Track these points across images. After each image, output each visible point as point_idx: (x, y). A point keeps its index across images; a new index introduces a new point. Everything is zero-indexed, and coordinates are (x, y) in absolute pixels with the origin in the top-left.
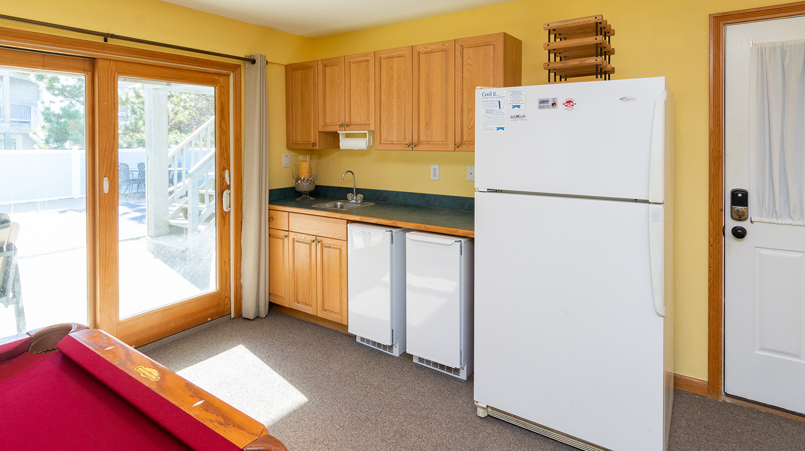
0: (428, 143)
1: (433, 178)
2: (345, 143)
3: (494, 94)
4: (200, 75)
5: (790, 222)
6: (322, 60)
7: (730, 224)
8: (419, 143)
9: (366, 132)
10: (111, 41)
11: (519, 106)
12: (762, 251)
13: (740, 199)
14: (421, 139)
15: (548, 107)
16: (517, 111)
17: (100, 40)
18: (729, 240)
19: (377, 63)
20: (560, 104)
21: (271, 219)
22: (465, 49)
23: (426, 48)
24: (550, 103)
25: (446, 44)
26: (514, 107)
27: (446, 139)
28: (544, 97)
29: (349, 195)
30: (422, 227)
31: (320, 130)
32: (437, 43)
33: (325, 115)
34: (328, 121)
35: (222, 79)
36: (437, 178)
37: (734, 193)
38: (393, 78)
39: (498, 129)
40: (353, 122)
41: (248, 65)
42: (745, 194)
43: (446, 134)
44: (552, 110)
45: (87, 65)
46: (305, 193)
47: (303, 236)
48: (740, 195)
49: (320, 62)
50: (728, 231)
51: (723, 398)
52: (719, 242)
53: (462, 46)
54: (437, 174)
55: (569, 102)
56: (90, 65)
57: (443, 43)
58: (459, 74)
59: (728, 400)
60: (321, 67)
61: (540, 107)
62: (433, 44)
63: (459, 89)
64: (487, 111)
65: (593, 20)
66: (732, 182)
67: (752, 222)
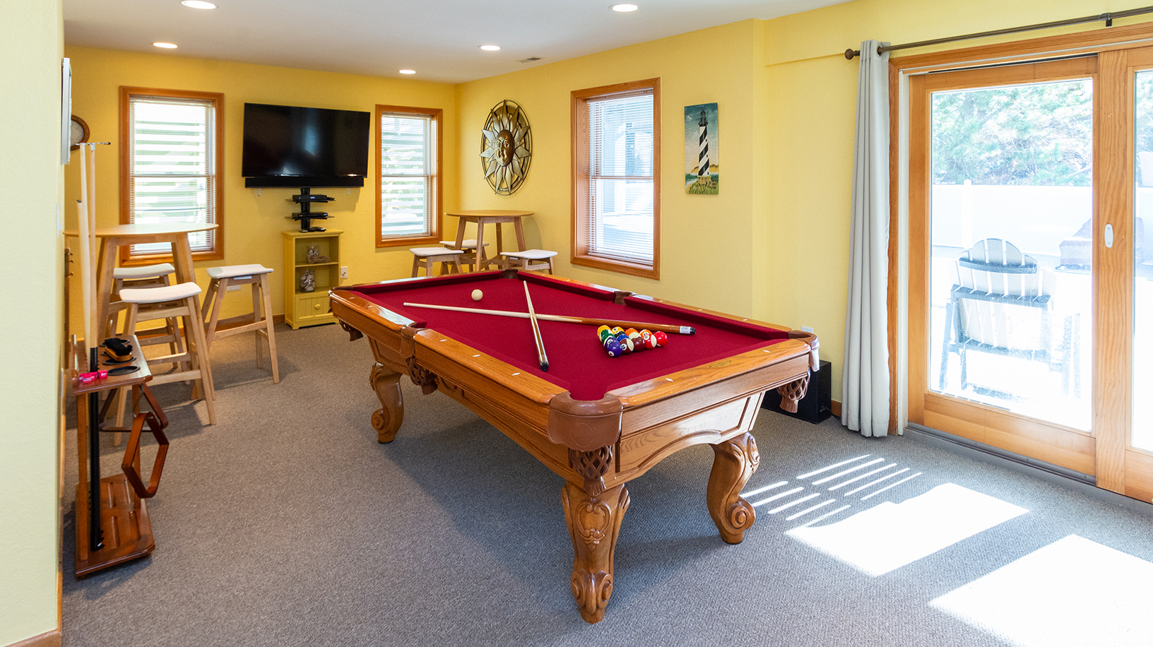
10: (1116, 23)
17: (1101, 25)
56: (1096, 64)
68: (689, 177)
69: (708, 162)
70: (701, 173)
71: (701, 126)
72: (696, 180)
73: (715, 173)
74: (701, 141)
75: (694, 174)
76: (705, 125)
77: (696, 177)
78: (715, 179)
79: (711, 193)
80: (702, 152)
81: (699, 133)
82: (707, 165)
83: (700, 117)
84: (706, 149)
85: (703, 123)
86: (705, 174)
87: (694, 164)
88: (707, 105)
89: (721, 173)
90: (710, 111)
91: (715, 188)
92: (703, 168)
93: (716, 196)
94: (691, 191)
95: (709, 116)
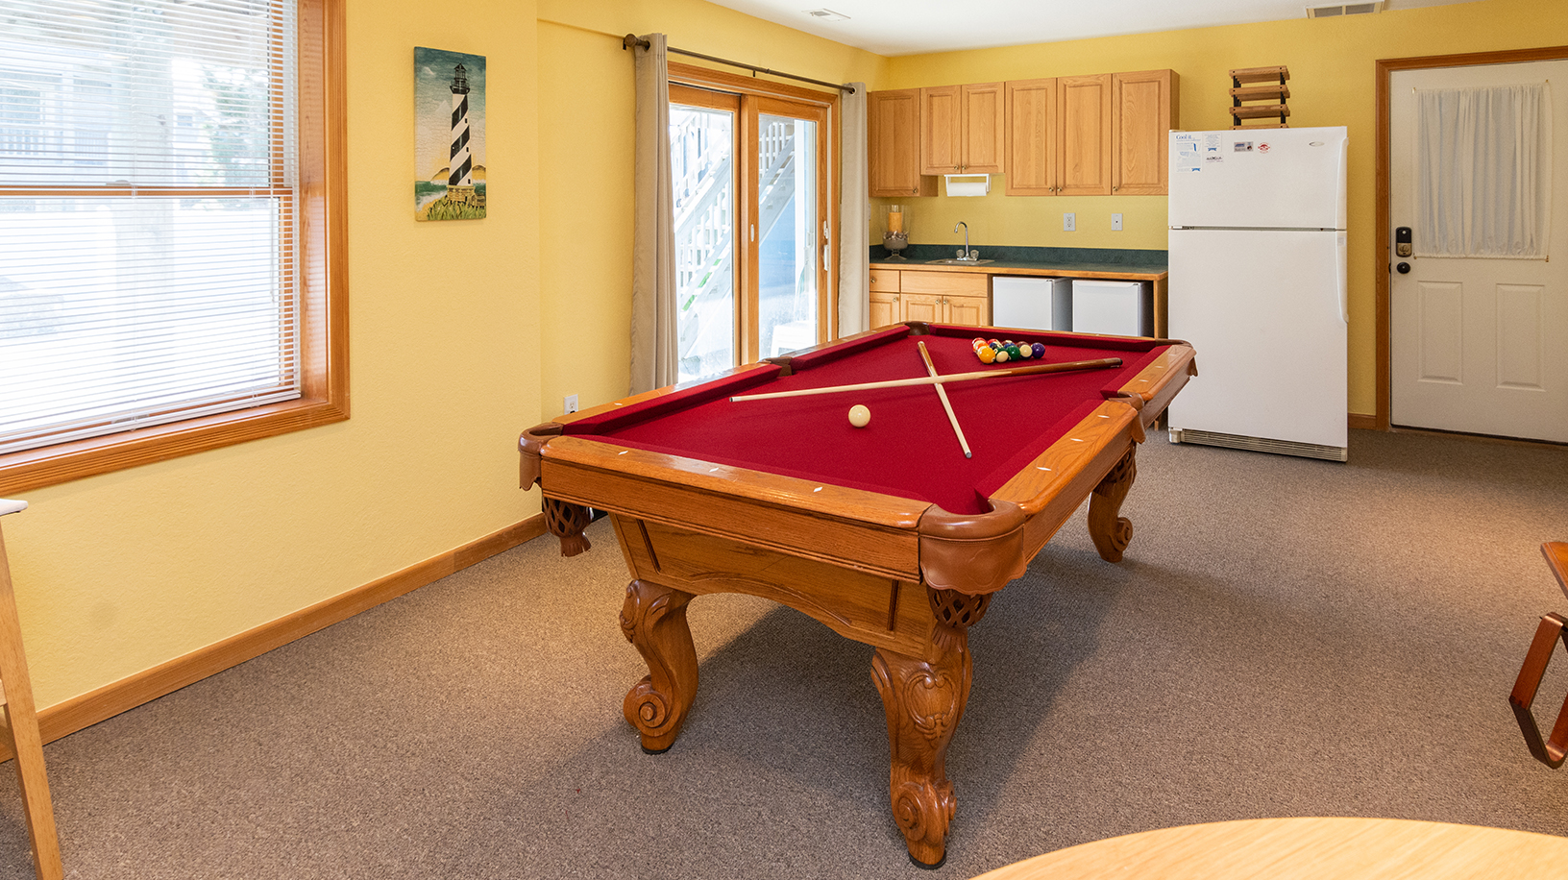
0: (1077, 187)
1: (1067, 228)
2: (953, 189)
3: (1190, 137)
4: (807, 109)
5: (1447, 255)
6: (927, 89)
7: (1396, 261)
8: (1065, 186)
9: (987, 175)
10: (760, 75)
11: (1215, 149)
12: (1424, 285)
13: (1404, 236)
14: (1068, 182)
15: (1244, 150)
16: (1213, 154)
17: (749, 73)
18: (1396, 276)
19: (1008, 97)
20: (1255, 147)
21: (872, 279)
22: (1124, 85)
23: (1074, 81)
24: (1246, 147)
25: (1101, 78)
26: (1210, 149)
27: (1101, 181)
28: (1241, 141)
29: (960, 252)
30: (1090, 274)
31: (924, 173)
32: (1089, 76)
33: (930, 155)
34: (936, 163)
35: (821, 112)
36: (1071, 228)
37: (1399, 231)
38: (1030, 113)
39: (1194, 170)
40: (972, 163)
41: (845, 95)
42: (1409, 231)
43: (1101, 176)
44: (1247, 153)
45: (731, 102)
46: (896, 251)
47: (923, 297)
48: (1404, 232)
49: (923, 92)
50: (1394, 268)
51: (1390, 429)
52: (1386, 279)
53: (1121, 81)
54: (1073, 224)
55: (1263, 146)
56: (739, 102)
57: (1098, 77)
58: (1116, 111)
59: (1394, 431)
60: (924, 97)
61: (1236, 150)
62: (1084, 77)
63: (1116, 126)
64: (1182, 154)
65: (1278, 70)
66: (1396, 222)
67: (1415, 258)
68: (423, 189)
69: (469, 161)
70: (454, 180)
71: (455, 91)
72: (442, 195)
73: (481, 182)
74: (455, 121)
75: (438, 182)
76: (465, 91)
77: (443, 188)
78: (481, 191)
79: (475, 218)
80: (457, 143)
81: (451, 107)
82: (467, 166)
83: (454, 76)
84: (466, 136)
85: (460, 87)
86: (463, 183)
87: (435, 164)
88: (468, 55)
89: (491, 181)
90: (475, 69)
91: (483, 207)
92: (458, 170)
93: (484, 221)
94: (433, 215)
95: (473, 78)
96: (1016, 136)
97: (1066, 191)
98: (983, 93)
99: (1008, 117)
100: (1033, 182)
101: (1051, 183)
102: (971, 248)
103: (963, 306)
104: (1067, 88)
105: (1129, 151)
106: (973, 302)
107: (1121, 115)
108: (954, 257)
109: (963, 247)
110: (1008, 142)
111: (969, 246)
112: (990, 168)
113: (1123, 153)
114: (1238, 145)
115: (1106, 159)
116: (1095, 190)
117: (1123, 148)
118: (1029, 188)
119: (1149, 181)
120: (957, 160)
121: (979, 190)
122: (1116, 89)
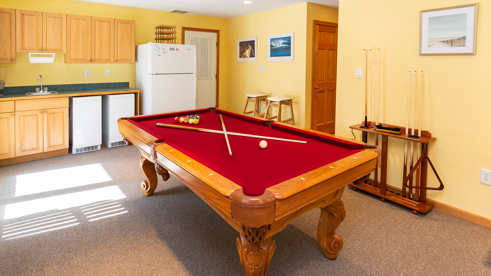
0: (100, 60)
1: (86, 76)
2: (34, 60)
3: (157, 45)
6: (20, 10)
8: (95, 60)
9: (54, 54)
14: (96, 58)
15: (172, 50)
16: (164, 51)
19: (69, 21)
20: (175, 49)
22: (119, 24)
23: (99, 19)
26: (163, 49)
27: (110, 58)
28: (171, 47)
29: (37, 89)
32: (105, 18)
34: (26, 47)
36: (88, 76)
38: (79, 29)
39: (159, 55)
40: (47, 48)
43: (110, 56)
44: (173, 51)
47: (31, 112)
53: (118, 22)
54: (89, 74)
55: (177, 49)
57: (109, 19)
60: (18, 14)
61: (170, 50)
63: (116, 38)
64: (155, 50)
65: (174, 27)
96: (73, 38)
97: (95, 62)
98: (55, 17)
99: (69, 30)
100: (81, 57)
101: (89, 58)
102: (44, 87)
103: (54, 113)
104: (96, 22)
105: (121, 47)
106: (61, 110)
107: (118, 34)
108: (35, 92)
109: (39, 87)
110: (68, 40)
111: (43, 86)
112: (58, 51)
113: (118, 48)
114: (171, 48)
115: (112, 50)
116: (108, 61)
117: (118, 46)
118: (78, 60)
119: (128, 58)
120: (40, 46)
121: (50, 60)
122: (116, 25)
